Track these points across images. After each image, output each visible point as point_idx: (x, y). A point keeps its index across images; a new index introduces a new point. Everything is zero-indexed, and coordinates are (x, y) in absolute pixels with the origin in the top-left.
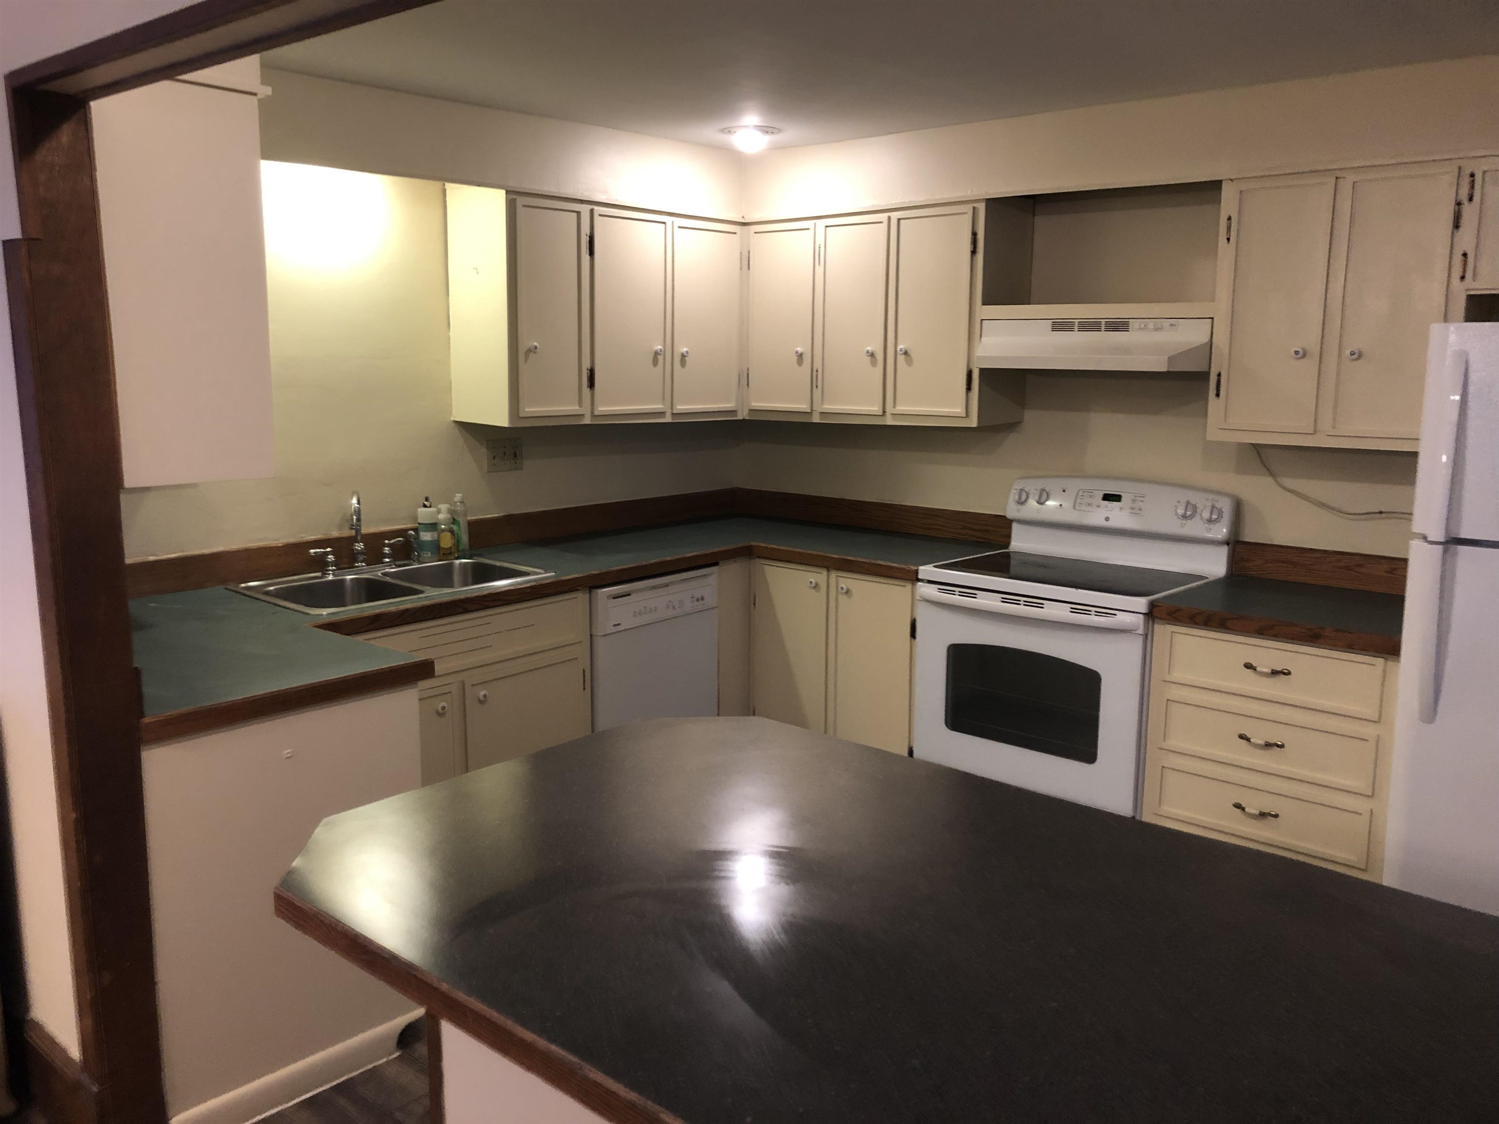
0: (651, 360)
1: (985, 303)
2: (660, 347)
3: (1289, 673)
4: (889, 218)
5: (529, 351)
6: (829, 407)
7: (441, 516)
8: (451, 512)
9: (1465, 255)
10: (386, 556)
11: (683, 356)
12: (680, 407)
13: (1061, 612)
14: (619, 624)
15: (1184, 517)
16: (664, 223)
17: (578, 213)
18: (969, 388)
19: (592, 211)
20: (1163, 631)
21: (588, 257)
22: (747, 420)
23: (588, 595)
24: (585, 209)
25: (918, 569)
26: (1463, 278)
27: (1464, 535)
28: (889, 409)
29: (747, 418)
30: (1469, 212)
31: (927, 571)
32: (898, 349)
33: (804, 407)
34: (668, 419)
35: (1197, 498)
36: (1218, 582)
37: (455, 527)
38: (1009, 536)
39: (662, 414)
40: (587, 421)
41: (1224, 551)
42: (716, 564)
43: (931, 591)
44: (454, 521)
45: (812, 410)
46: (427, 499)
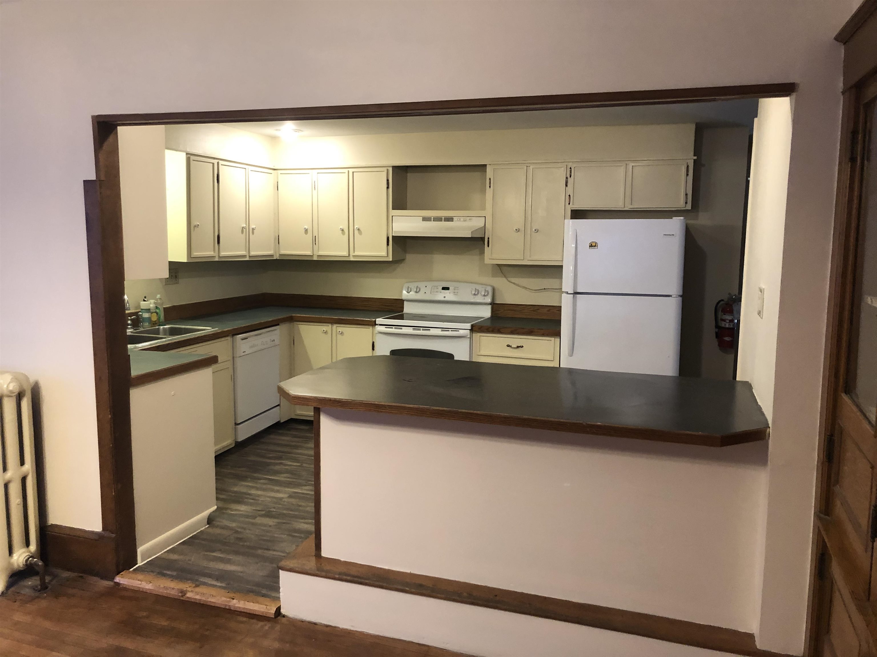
0: (241, 232)
1: (393, 209)
2: (245, 225)
3: (522, 347)
4: (348, 171)
5: (195, 226)
6: (321, 253)
7: (151, 306)
8: (155, 303)
9: (570, 196)
10: (128, 325)
11: (253, 229)
12: (253, 253)
13: (439, 332)
14: (245, 352)
15: (475, 294)
16: (245, 168)
17: (213, 164)
18: (388, 244)
19: (218, 163)
20: (477, 336)
21: (217, 184)
22: (278, 259)
23: (232, 338)
24: (215, 162)
25: (376, 320)
26: (569, 204)
27: (578, 291)
28: (352, 253)
29: (278, 258)
30: (570, 181)
31: (379, 321)
32: (355, 228)
33: (309, 253)
34: (247, 259)
35: (479, 287)
36: (488, 319)
37: (158, 311)
38: (403, 308)
39: (245, 256)
40: (217, 259)
41: (489, 307)
42: (278, 325)
43: (383, 329)
44: (157, 308)
45: (313, 254)
46: (145, 297)
